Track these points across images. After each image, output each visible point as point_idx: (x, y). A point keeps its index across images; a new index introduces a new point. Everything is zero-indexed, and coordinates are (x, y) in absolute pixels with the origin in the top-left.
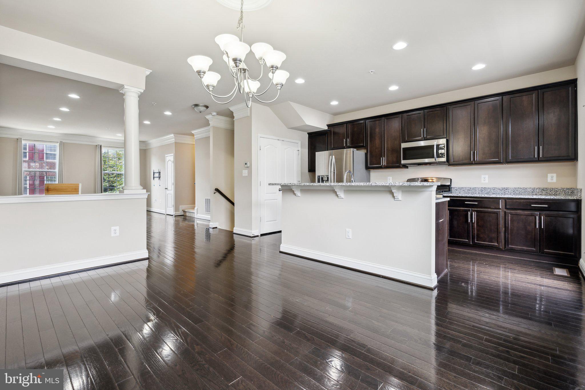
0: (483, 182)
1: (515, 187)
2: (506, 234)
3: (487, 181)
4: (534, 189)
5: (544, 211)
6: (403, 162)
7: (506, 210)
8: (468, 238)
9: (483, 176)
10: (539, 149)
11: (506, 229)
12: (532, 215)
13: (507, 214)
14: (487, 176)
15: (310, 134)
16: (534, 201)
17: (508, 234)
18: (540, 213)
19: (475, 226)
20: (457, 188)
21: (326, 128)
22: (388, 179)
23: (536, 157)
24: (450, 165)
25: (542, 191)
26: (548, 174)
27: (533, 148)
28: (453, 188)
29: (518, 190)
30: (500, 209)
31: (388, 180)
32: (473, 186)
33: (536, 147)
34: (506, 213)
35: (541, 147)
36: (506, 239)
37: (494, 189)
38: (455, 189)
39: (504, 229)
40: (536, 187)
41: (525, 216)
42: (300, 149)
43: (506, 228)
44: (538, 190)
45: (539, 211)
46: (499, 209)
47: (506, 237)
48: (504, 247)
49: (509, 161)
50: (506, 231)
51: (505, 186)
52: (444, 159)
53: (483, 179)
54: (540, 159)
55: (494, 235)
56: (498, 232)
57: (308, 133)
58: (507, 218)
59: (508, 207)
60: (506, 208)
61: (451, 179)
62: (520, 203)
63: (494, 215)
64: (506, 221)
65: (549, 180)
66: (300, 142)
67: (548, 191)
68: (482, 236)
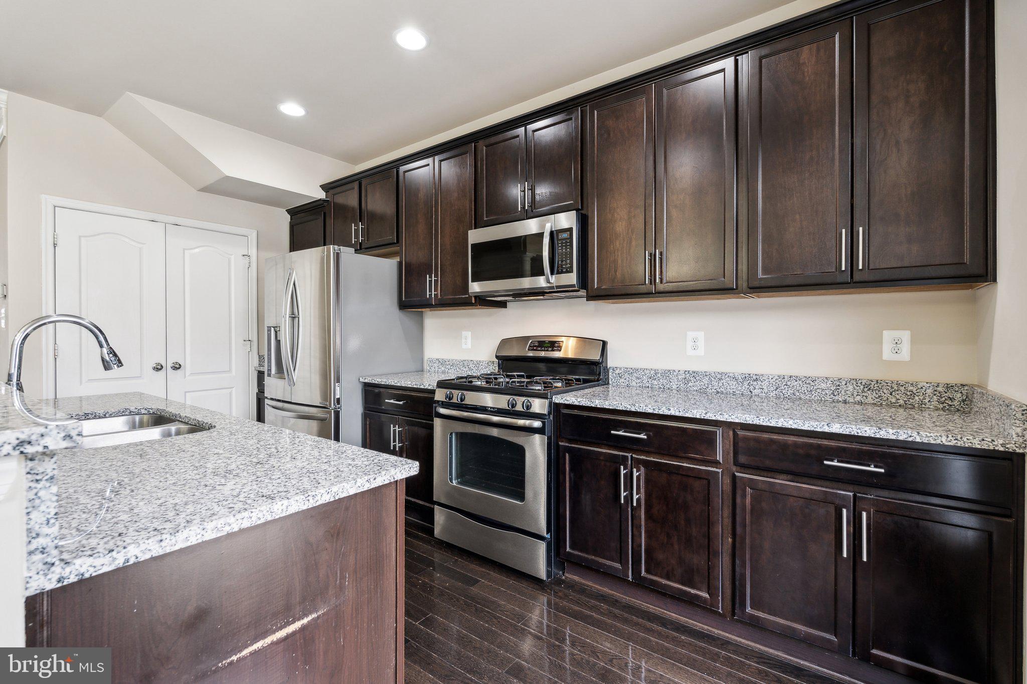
0: (690, 352)
1: (782, 373)
2: (737, 562)
3: (701, 352)
4: (838, 384)
5: (873, 491)
6: (475, 287)
7: (739, 468)
8: (622, 560)
9: (691, 335)
10: (855, 240)
11: (737, 545)
12: (826, 500)
13: (739, 484)
14: (701, 335)
15: (293, 212)
16: (833, 443)
17: (743, 565)
18: (855, 496)
19: (643, 516)
20: (620, 369)
21: (321, 195)
22: (463, 337)
23: (843, 269)
24: (593, 297)
25: (863, 391)
26: (884, 332)
27: (834, 235)
28: (611, 370)
29: (789, 383)
30: (718, 462)
31: (463, 341)
32: (662, 365)
33: (844, 231)
34: (738, 481)
35: (861, 229)
36: (737, 583)
37: (721, 376)
38: (617, 372)
39: (730, 540)
40: (846, 374)
41: (801, 501)
42: (253, 252)
43: (738, 539)
44: (850, 388)
45: (851, 487)
46: (716, 463)
47: (738, 577)
48: (729, 608)
49: (756, 284)
50: (737, 553)
51: (754, 370)
52: (571, 278)
53: (690, 344)
54: (857, 277)
55: (697, 560)
56: (711, 550)
57: (289, 211)
58: (738, 500)
59: (742, 459)
60: (736, 463)
61: (604, 343)
62: (784, 446)
63: (697, 485)
64: (738, 511)
65: (887, 354)
66: (254, 234)
67: (885, 391)
68: (660, 556)
